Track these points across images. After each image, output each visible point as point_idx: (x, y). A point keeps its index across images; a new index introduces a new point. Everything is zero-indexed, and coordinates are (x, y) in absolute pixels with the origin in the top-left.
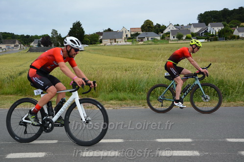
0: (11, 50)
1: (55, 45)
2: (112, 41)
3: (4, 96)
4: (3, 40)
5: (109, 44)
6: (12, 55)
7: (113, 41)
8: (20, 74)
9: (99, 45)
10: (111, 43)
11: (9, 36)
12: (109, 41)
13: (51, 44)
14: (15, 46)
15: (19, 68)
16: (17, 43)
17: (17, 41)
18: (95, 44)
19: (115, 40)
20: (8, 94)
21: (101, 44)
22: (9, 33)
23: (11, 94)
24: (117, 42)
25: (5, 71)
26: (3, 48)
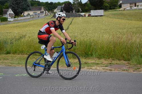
1: (76, 11)
2: (131, 5)
4: (31, 7)
5: (129, 8)
7: (134, 5)
9: (118, 10)
10: (131, 7)
12: (129, 5)
13: (72, 10)
14: (41, 12)
16: (43, 10)
18: (114, 9)
19: (135, 4)
21: (121, 9)
24: (138, 6)
26: (31, 14)
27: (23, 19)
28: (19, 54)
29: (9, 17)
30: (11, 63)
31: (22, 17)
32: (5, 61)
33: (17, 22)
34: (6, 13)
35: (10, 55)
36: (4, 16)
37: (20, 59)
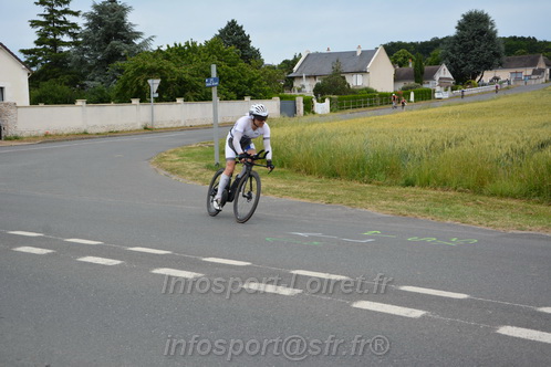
0: (523, 83)
3: (495, 200)
4: (504, 58)
6: (526, 97)
8: (542, 146)
11: (521, 47)
14: (534, 73)
15: (540, 131)
16: (541, 65)
17: (542, 58)
20: (507, 196)
22: (523, 39)
23: (514, 197)
25: (503, 137)
26: (502, 79)
27: (479, 93)
28: (435, 189)
29: (438, 89)
30: (407, 209)
31: (475, 86)
32: (397, 203)
33: (456, 100)
34: (431, 77)
35: (413, 189)
36: (425, 86)
37: (435, 200)
